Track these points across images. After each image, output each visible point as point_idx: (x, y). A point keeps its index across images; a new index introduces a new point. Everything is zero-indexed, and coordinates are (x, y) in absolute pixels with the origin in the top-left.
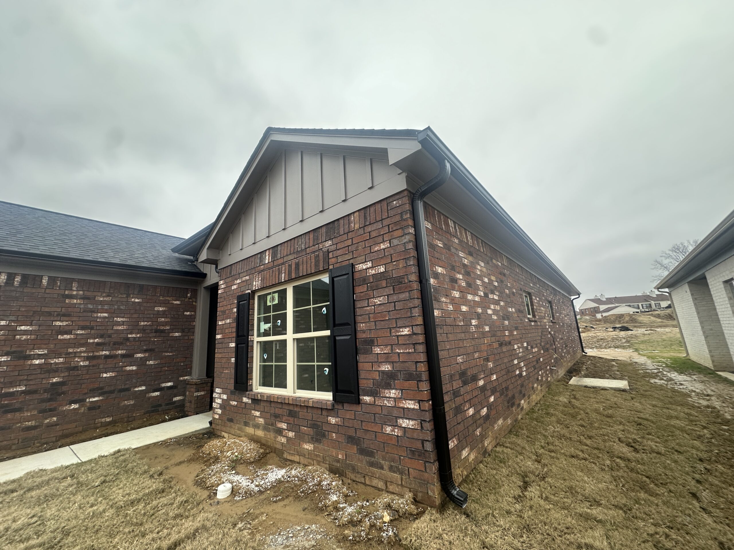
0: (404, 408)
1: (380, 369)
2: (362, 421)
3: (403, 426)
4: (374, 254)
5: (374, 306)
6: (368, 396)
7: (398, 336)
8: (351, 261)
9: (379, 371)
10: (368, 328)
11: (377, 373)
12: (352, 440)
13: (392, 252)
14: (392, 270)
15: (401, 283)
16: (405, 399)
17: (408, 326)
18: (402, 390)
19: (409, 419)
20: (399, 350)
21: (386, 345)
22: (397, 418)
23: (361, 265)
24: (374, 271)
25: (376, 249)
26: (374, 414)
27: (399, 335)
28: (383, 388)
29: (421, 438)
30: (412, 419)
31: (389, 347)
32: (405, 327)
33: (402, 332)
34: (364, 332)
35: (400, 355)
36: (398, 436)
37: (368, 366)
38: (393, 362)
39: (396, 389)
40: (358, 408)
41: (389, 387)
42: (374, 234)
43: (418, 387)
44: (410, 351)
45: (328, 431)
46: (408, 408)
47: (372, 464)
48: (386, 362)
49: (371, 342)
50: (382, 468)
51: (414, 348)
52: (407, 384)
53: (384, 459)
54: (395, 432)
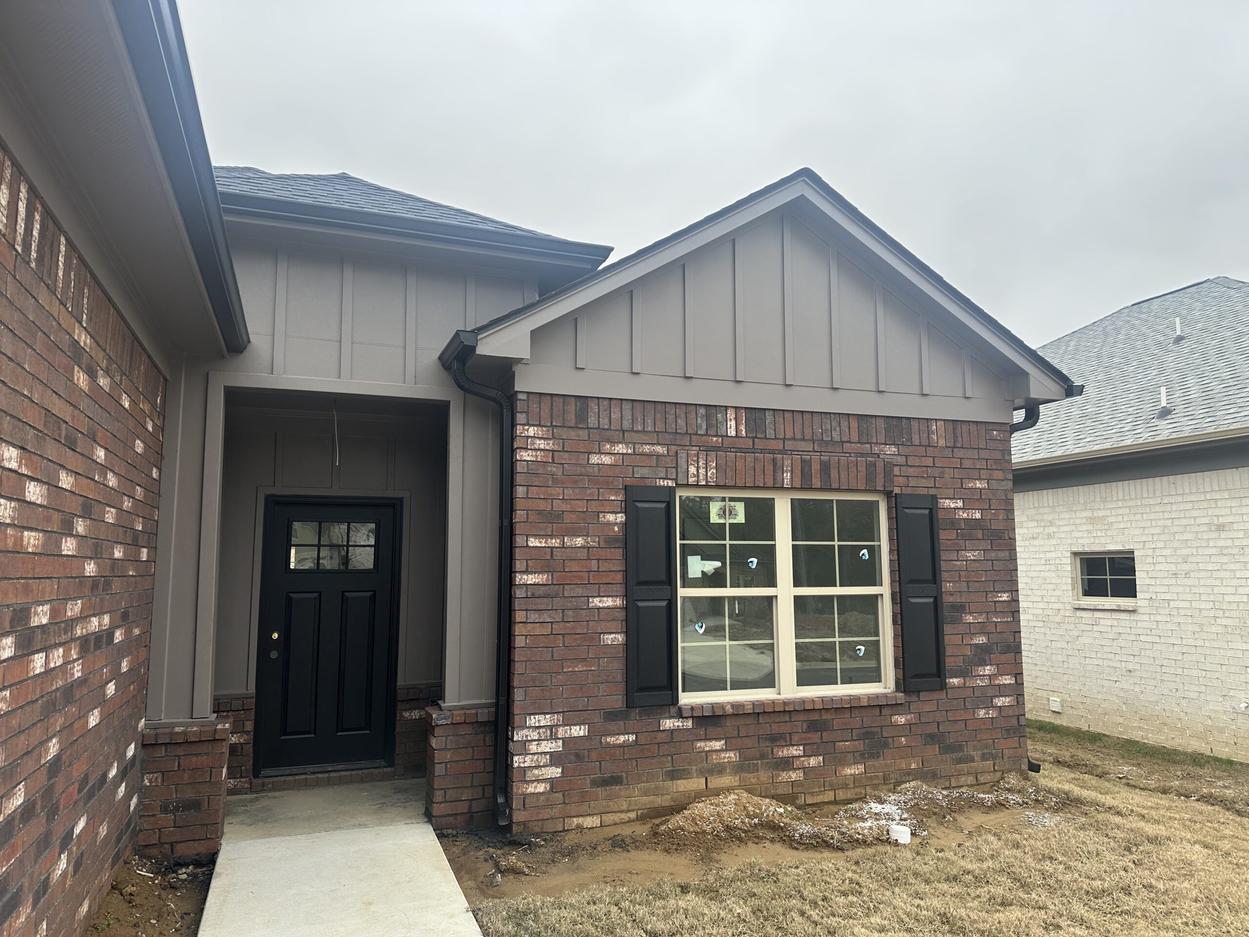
0: (999, 685)
1: (973, 642)
2: (947, 711)
3: (999, 705)
4: (967, 491)
5: (966, 561)
6: (956, 677)
7: (995, 602)
8: (932, 492)
9: (971, 645)
10: (958, 590)
11: (969, 647)
12: (931, 738)
13: (991, 496)
14: (990, 520)
15: (1000, 538)
16: (1001, 675)
17: (1007, 591)
18: (998, 665)
19: (1005, 696)
20: (996, 618)
21: (981, 613)
22: (992, 697)
23: (947, 501)
24: (965, 515)
25: (970, 485)
26: (964, 699)
27: (997, 601)
28: (975, 665)
29: (1017, 714)
30: (1008, 696)
31: (984, 615)
32: (1004, 592)
33: (1001, 597)
34: (951, 594)
35: (998, 624)
36: (992, 718)
37: (957, 639)
38: (988, 633)
39: (991, 665)
40: (942, 695)
41: (983, 663)
42: (967, 464)
43: (1015, 660)
44: (1009, 619)
45: (893, 737)
46: (1004, 684)
47: (960, 761)
48: (982, 633)
49: (961, 608)
50: (973, 760)
51: (1013, 616)
52: (1004, 658)
53: (975, 749)
54: (989, 714)
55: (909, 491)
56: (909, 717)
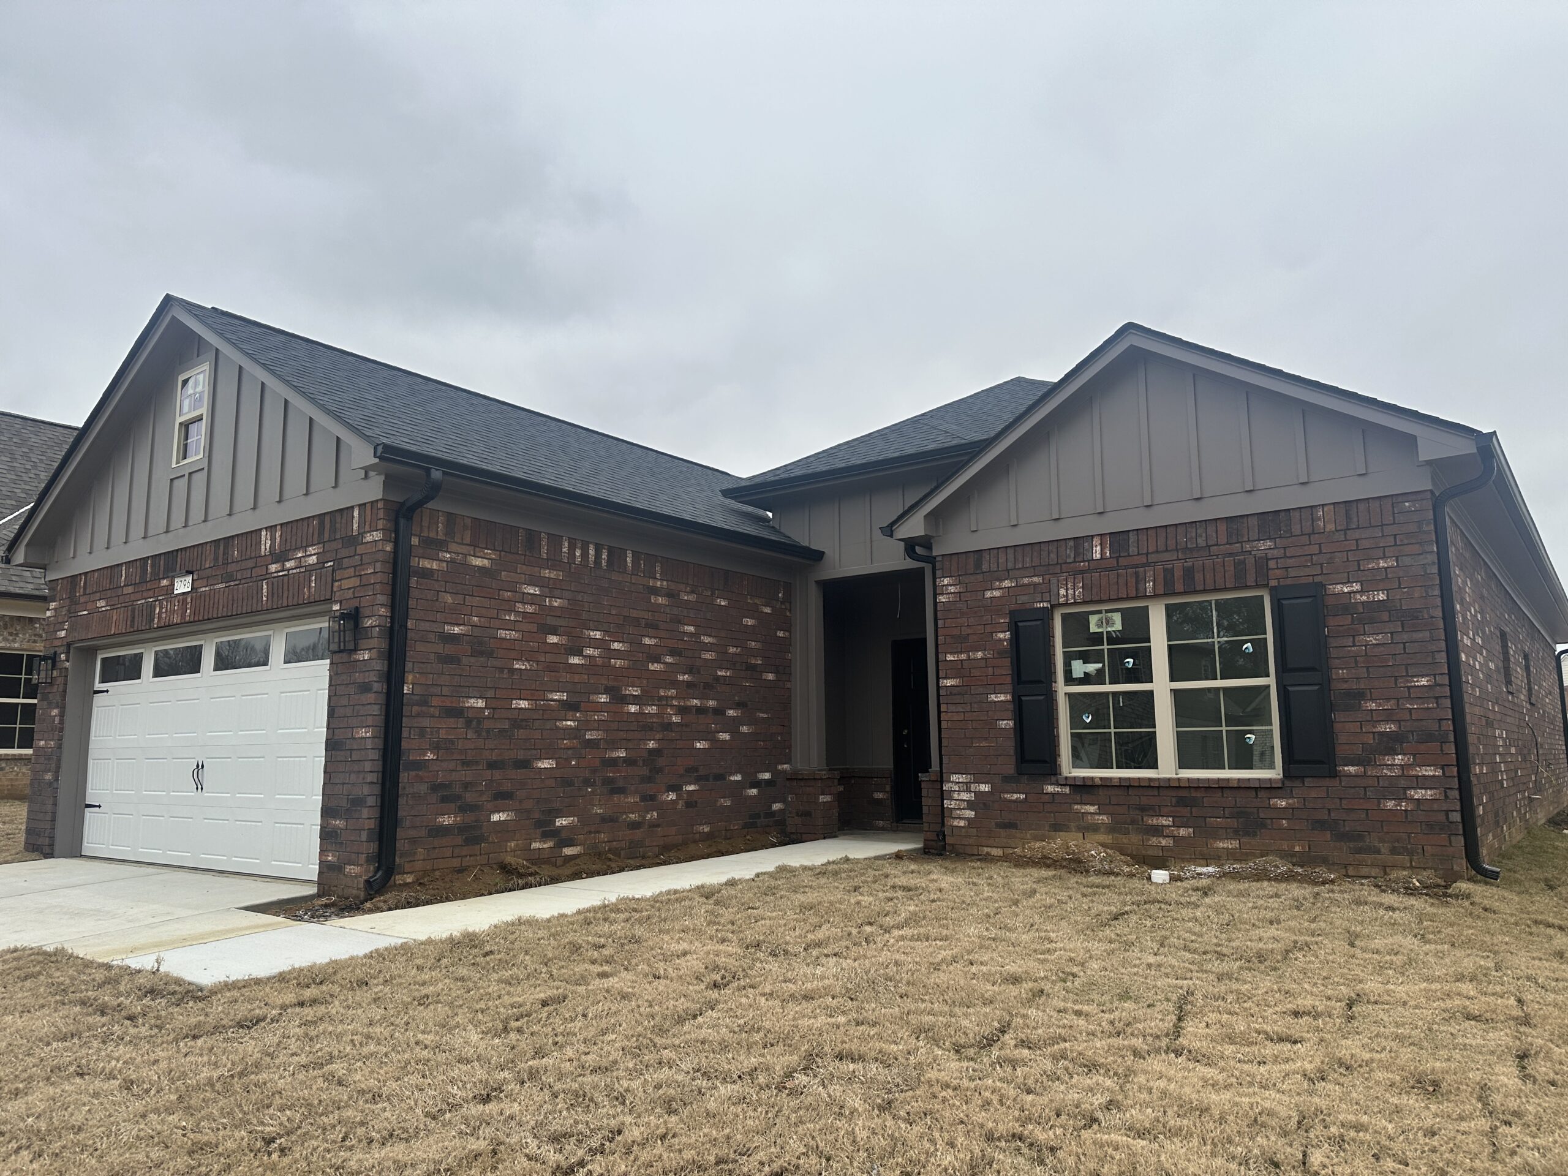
0: (1417, 777)
1: (1376, 730)
2: (1341, 799)
3: (1416, 797)
4: (1366, 572)
5: (1366, 646)
6: (1352, 765)
7: (1409, 688)
8: (1317, 579)
9: (1374, 733)
10: (1354, 676)
11: (1371, 736)
12: (1320, 825)
13: (1401, 574)
14: (1400, 599)
15: (1417, 618)
16: (1419, 766)
17: (1427, 675)
18: (1414, 755)
19: (1426, 789)
20: (1411, 704)
21: (1388, 699)
22: (1405, 789)
23: (1339, 587)
24: (1364, 598)
25: (1370, 566)
26: (1365, 788)
27: (1412, 687)
28: (1381, 754)
29: (1445, 808)
30: (1431, 789)
31: (1393, 702)
32: (1423, 676)
33: (1417, 681)
34: (1345, 680)
35: (1413, 711)
36: (1406, 811)
37: (1354, 727)
38: (1399, 721)
39: (1404, 754)
40: (1336, 782)
41: (1393, 752)
42: (1364, 544)
43: (1442, 750)
44: (1431, 705)
45: (1272, 819)
46: (1424, 776)
47: (1359, 851)
48: (1387, 721)
49: (1360, 695)
50: (1379, 852)
51: (1437, 703)
52: (1422, 747)
53: (1381, 840)
54: (1401, 806)
55: (1289, 582)
56: (1291, 801)
